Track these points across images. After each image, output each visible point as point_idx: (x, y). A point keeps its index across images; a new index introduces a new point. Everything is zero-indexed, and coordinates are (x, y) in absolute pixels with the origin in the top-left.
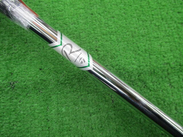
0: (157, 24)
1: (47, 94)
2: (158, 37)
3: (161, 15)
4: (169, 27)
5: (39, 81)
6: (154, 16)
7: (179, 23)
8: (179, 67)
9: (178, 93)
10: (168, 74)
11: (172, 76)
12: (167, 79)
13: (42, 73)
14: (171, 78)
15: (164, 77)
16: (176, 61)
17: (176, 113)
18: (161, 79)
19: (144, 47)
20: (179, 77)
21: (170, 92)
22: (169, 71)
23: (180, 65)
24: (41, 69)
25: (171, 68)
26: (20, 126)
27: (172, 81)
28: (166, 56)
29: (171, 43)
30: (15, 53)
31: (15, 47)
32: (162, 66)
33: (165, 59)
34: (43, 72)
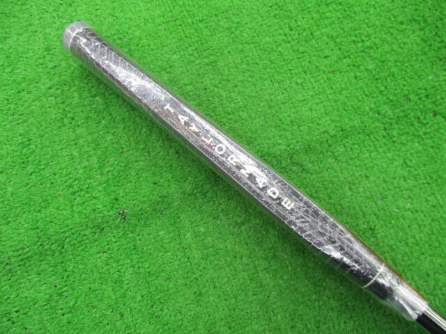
0: (299, 81)
1: (173, 215)
2: (305, 100)
3: (302, 67)
4: (316, 81)
5: (159, 199)
6: (293, 72)
7: (329, 72)
8: (341, 133)
9: (348, 167)
10: (330, 146)
11: (336, 148)
12: (329, 153)
13: (159, 188)
14: (335, 150)
15: (324, 151)
16: (336, 126)
17: (352, 195)
18: (321, 156)
19: (288, 118)
20: (345, 146)
21: (338, 169)
22: (330, 142)
23: (342, 130)
24: (155, 183)
25: (331, 137)
26: (148, 267)
27: (336, 154)
28: (321, 122)
29: (325, 103)
30: (112, 170)
31: (108, 162)
32: (318, 137)
33: (321, 126)
34: (160, 186)
